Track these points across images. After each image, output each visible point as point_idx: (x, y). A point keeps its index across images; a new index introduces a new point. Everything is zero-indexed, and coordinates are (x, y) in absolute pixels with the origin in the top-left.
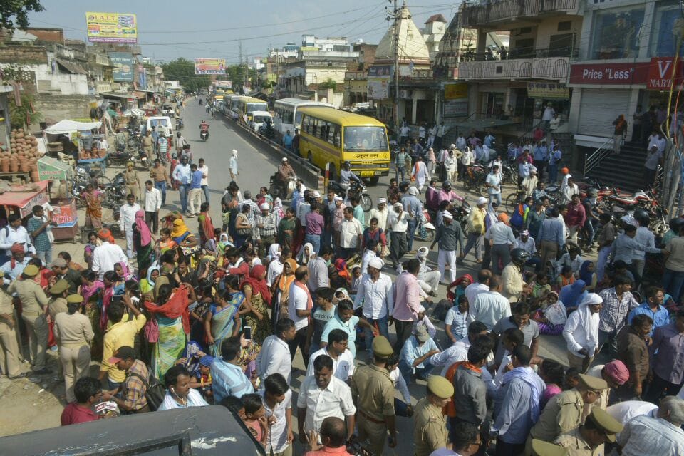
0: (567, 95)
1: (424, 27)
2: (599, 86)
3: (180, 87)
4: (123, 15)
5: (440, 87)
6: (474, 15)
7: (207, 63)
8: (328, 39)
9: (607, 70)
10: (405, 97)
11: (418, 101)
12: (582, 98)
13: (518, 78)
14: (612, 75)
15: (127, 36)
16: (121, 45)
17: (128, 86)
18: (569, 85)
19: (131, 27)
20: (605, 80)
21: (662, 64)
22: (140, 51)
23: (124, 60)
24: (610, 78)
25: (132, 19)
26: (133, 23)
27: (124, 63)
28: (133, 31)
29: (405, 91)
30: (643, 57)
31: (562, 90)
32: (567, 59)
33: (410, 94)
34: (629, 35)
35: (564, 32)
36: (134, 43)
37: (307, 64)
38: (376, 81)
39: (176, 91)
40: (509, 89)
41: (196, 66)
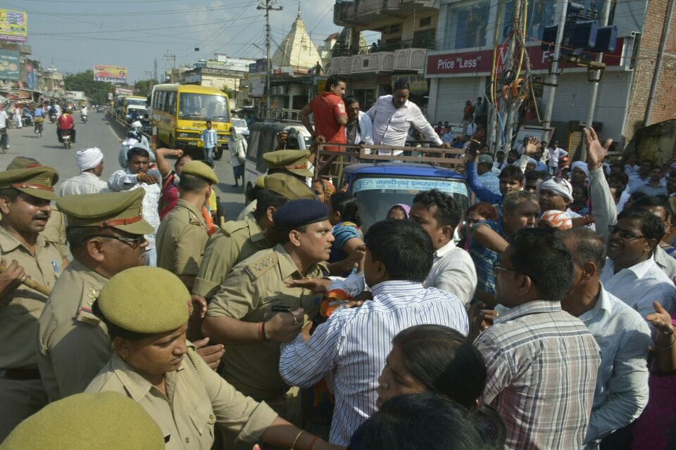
0: (426, 87)
1: (323, 44)
2: (451, 76)
3: (85, 98)
4: (13, 11)
5: (313, 82)
6: (344, 10)
7: (106, 70)
8: (240, 59)
9: (458, 60)
10: (282, 92)
11: (294, 97)
12: (438, 89)
13: (382, 70)
14: (463, 64)
15: (16, 33)
16: (9, 43)
17: (11, 84)
18: (427, 76)
19: (20, 25)
20: (457, 69)
21: (503, 50)
22: (30, 50)
23: (10, 58)
24: (461, 67)
25: (22, 17)
26: (23, 20)
27: (10, 62)
28: (23, 29)
29: (281, 87)
30: (489, 46)
31: (421, 82)
32: (424, 50)
33: (287, 90)
34: (480, 28)
35: (425, 28)
36: (23, 42)
37: (203, 71)
38: (255, 78)
39: (80, 102)
40: (378, 86)
41: (96, 72)
